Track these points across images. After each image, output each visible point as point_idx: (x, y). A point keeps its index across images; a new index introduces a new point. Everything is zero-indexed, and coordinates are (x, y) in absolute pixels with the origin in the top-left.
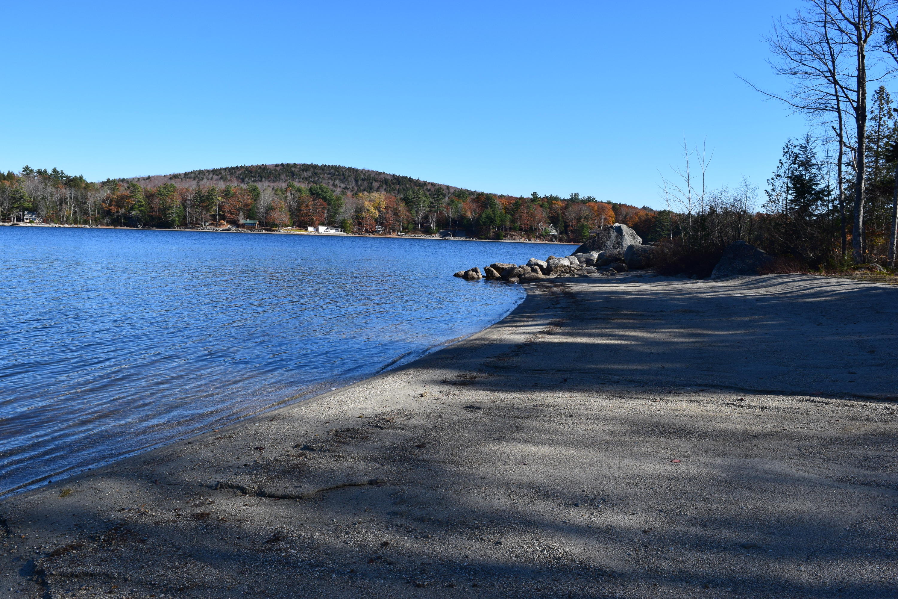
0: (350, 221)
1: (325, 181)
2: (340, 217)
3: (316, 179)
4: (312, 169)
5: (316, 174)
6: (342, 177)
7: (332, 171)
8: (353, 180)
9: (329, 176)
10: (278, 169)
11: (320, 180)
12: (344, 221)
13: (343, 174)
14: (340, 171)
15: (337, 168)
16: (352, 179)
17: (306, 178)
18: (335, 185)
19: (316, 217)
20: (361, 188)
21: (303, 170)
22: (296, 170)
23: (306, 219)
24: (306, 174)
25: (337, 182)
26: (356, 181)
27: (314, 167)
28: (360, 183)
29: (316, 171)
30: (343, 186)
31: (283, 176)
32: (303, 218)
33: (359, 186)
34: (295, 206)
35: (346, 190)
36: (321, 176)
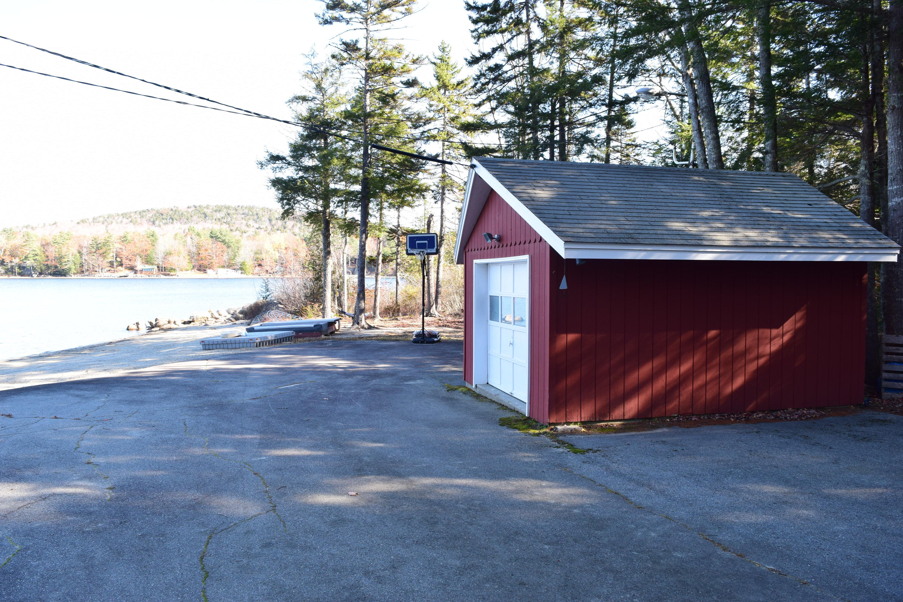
0: (250, 263)
1: (238, 222)
2: (239, 260)
3: (229, 219)
4: (225, 210)
5: (228, 214)
6: (256, 217)
7: (246, 211)
8: (267, 219)
9: (243, 216)
10: (190, 210)
11: (233, 221)
12: (243, 264)
13: (257, 214)
14: (254, 211)
15: (250, 208)
16: (265, 219)
17: (219, 219)
18: (247, 226)
19: (215, 260)
20: (275, 227)
21: (216, 211)
22: (208, 212)
23: (205, 263)
24: (219, 215)
25: (251, 222)
26: (270, 220)
27: (228, 208)
28: (274, 222)
29: (229, 211)
30: (257, 226)
31: (195, 218)
32: (202, 262)
33: (273, 226)
34: (194, 250)
35: (259, 230)
36: (234, 217)
